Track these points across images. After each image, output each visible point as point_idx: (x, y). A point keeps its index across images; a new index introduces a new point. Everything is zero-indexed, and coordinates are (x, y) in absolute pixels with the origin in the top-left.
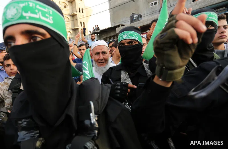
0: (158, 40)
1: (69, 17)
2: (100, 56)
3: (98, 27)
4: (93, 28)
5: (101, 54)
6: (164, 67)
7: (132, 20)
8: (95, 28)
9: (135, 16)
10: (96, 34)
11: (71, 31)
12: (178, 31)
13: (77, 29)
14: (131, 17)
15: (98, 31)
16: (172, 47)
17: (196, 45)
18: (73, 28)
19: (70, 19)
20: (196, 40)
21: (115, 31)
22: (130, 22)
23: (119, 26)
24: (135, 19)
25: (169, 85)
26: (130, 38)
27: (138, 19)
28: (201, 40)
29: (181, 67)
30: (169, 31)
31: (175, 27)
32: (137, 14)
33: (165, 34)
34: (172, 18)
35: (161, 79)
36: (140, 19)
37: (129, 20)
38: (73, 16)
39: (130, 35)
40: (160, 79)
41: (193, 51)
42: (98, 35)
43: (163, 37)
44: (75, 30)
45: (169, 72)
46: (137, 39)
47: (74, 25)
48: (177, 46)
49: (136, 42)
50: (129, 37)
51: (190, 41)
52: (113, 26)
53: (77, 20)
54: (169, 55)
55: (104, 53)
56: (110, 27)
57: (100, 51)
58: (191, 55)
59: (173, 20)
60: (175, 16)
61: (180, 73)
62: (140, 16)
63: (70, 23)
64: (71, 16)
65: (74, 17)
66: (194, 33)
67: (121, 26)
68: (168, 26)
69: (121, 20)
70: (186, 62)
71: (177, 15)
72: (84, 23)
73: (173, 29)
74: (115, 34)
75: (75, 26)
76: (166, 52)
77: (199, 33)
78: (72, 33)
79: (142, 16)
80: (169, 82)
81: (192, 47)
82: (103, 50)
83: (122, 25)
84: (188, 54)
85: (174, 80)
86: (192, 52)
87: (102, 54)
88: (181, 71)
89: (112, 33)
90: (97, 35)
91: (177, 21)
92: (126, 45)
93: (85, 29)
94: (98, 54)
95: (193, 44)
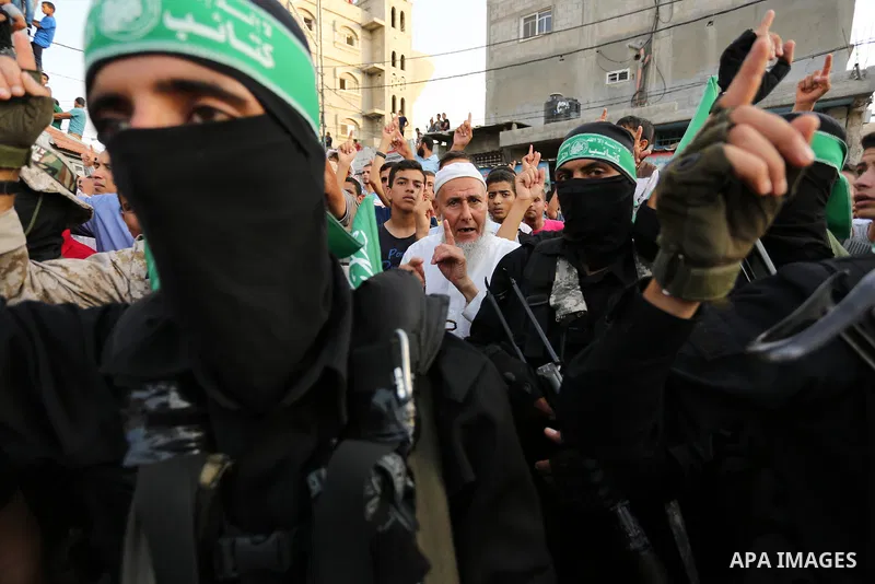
0: (673, 172)
1: (359, 77)
2: (462, 208)
3: (447, 121)
4: (432, 121)
5: (465, 202)
6: (681, 257)
7: (552, 115)
8: (435, 120)
9: (560, 104)
10: (435, 142)
11: (360, 121)
12: (734, 153)
13: (380, 116)
14: (548, 104)
15: (445, 133)
16: (709, 200)
17: (780, 201)
18: (368, 112)
19: (360, 82)
20: (782, 186)
21: (497, 140)
22: (543, 120)
23: (508, 126)
24: (560, 114)
25: (688, 314)
26: (592, 156)
27: (567, 115)
28: (794, 191)
29: (729, 261)
30: (708, 150)
31: (726, 141)
32: (568, 99)
33: (695, 156)
34: (719, 116)
35: (668, 290)
36: (573, 115)
37: (543, 114)
38: (372, 74)
39: (593, 146)
40: (665, 292)
41: (771, 218)
42: (444, 144)
43: (687, 165)
44: (373, 119)
45: (695, 271)
46: (616, 161)
47: (372, 102)
48: (726, 199)
49: (611, 168)
50: (590, 152)
51: (765, 186)
52: (492, 123)
53: (382, 86)
54: (699, 221)
55: (473, 200)
56: (483, 125)
57: (463, 194)
58: (762, 229)
59: (721, 120)
60: (727, 111)
61: (725, 278)
62: (575, 107)
63: (360, 95)
64: (364, 72)
65: (376, 77)
66: (780, 165)
67: (515, 126)
68: (706, 135)
69: (518, 111)
70: (747, 249)
71: (734, 107)
72: (403, 101)
73: (720, 145)
74: (496, 149)
75: (372, 107)
76: (691, 211)
77: (792, 167)
78: (361, 126)
79: (582, 107)
80: (688, 302)
81: (767, 206)
82: (472, 193)
83: (520, 126)
84: (752, 226)
85: (706, 299)
86: (766, 221)
87: (469, 202)
88: (730, 274)
89: (485, 144)
90: (440, 144)
91: (732, 126)
92: (578, 175)
93: (403, 121)
94: (457, 201)
95: (771, 195)
